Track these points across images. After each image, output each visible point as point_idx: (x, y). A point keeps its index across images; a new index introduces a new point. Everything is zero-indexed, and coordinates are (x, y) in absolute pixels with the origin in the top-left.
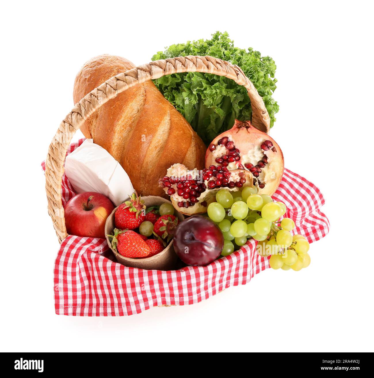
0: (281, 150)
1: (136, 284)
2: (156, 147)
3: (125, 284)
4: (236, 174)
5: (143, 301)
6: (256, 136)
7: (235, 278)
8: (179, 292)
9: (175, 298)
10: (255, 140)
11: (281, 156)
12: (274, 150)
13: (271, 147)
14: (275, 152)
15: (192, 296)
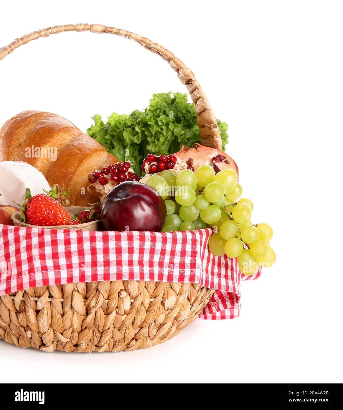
0: (234, 162)
1: (46, 243)
2: (88, 171)
3: (31, 245)
4: (183, 161)
5: (53, 268)
6: (207, 153)
7: (180, 268)
8: (104, 257)
9: (98, 268)
10: (205, 156)
11: (235, 168)
12: (227, 162)
13: (223, 160)
14: (229, 164)
15: (121, 267)
